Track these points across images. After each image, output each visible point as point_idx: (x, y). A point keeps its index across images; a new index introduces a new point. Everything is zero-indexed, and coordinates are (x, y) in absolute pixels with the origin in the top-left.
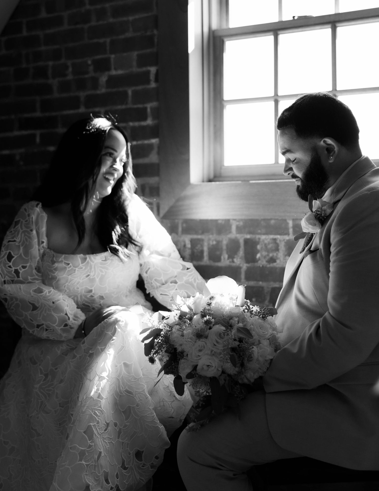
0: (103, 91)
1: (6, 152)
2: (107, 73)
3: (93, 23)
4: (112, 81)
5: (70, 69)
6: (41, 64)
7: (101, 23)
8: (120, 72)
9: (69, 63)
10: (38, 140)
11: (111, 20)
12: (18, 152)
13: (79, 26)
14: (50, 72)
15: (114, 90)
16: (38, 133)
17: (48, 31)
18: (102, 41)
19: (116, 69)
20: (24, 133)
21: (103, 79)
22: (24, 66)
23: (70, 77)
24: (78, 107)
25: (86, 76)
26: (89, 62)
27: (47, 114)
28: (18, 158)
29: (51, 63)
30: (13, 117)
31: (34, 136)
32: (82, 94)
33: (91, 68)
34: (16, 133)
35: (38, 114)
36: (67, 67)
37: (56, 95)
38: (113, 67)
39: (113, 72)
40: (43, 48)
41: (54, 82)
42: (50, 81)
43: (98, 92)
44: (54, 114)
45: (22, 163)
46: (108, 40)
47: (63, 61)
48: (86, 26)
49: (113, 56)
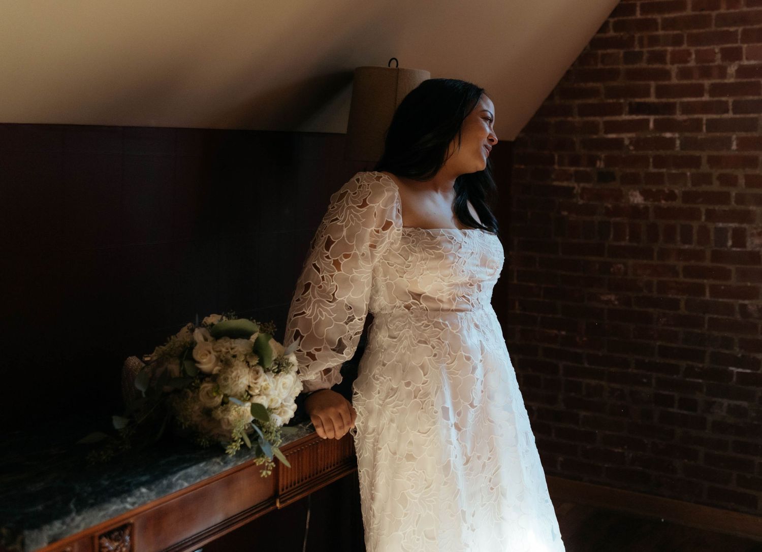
0: (732, 80)
1: (613, 136)
2: (737, 62)
3: (723, 11)
4: (742, 72)
5: (693, 56)
6: (657, 48)
7: (732, 11)
8: (752, 62)
9: (693, 49)
10: (651, 125)
11: (745, 9)
12: (626, 137)
13: (704, 13)
14: (668, 57)
15: (745, 80)
16: (652, 118)
17: (666, 16)
18: (732, 29)
19: (747, 59)
20: (635, 117)
21: (732, 69)
22: (637, 49)
23: (692, 63)
24: (702, 95)
25: (711, 64)
26: (717, 50)
27: (664, 100)
28: (627, 142)
29: (670, 49)
30: (622, 101)
31: (648, 121)
32: (707, 83)
33: (719, 56)
34: (625, 117)
35: (652, 99)
36: (689, 54)
37: (674, 81)
38: (744, 57)
39: (745, 62)
40: (661, 32)
41: (674, 69)
42: (668, 67)
43: (726, 81)
44: (672, 100)
45: (631, 148)
46: (740, 29)
47: (685, 47)
48: (714, 14)
49: (745, 46)
